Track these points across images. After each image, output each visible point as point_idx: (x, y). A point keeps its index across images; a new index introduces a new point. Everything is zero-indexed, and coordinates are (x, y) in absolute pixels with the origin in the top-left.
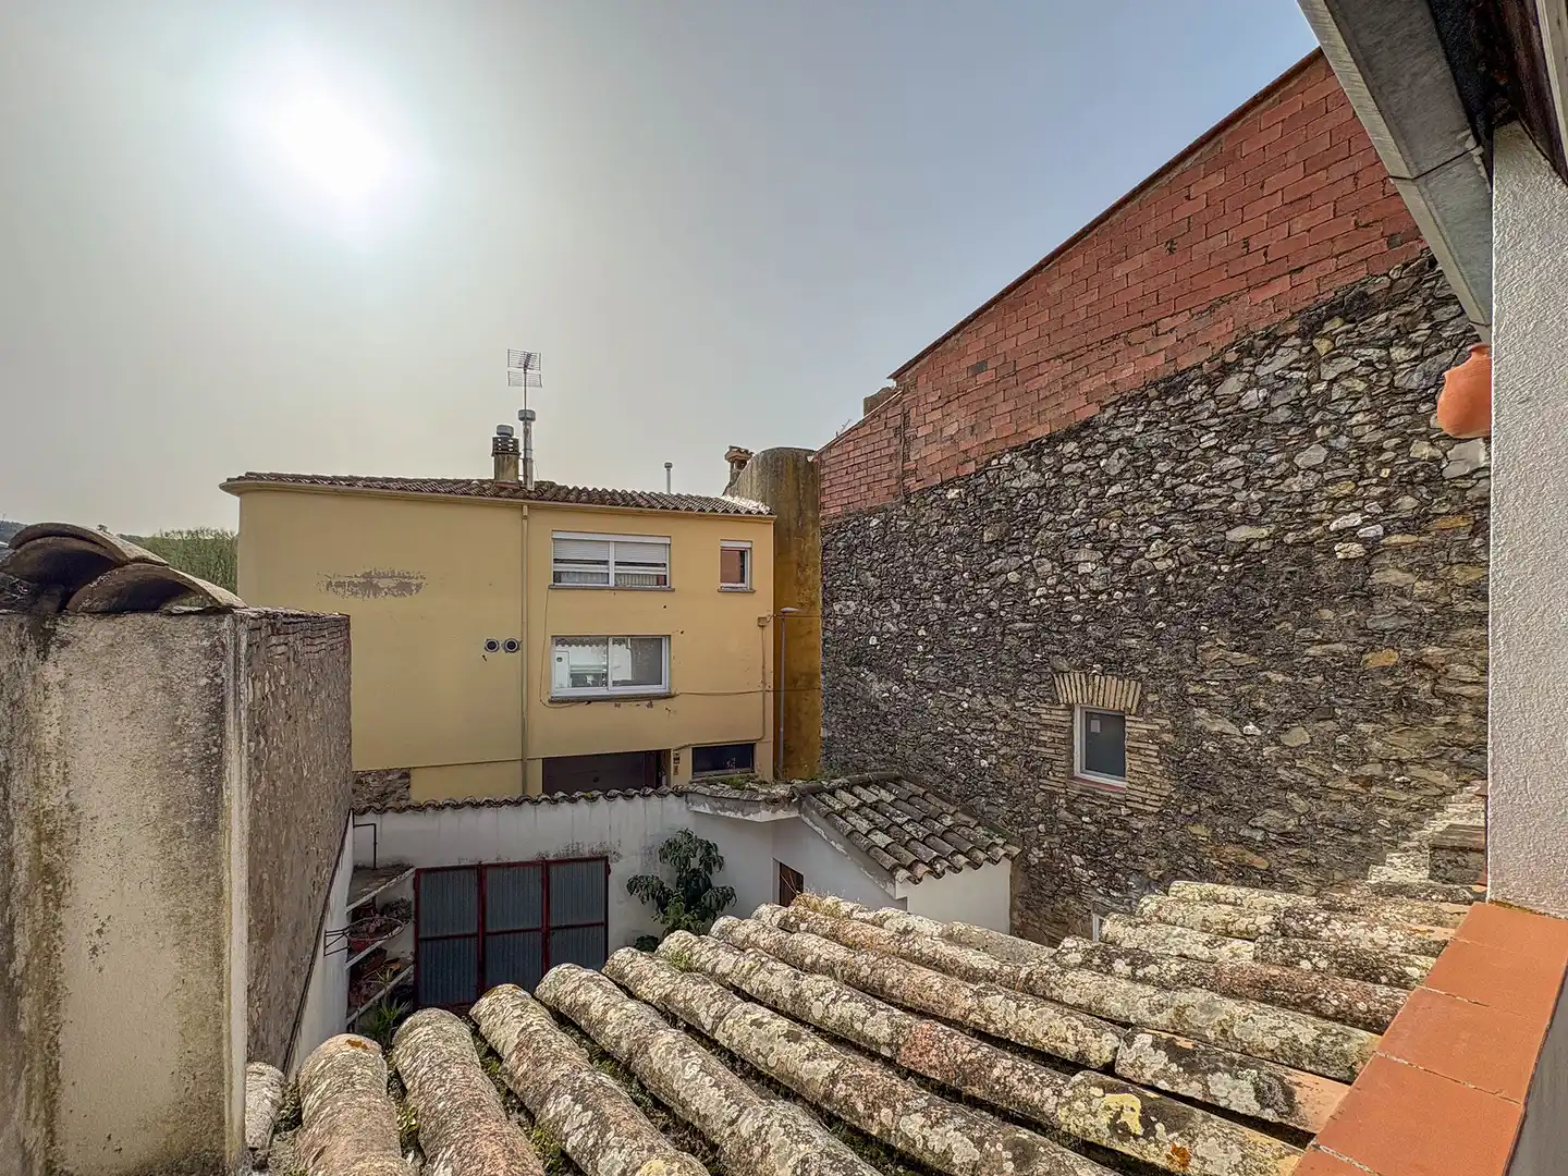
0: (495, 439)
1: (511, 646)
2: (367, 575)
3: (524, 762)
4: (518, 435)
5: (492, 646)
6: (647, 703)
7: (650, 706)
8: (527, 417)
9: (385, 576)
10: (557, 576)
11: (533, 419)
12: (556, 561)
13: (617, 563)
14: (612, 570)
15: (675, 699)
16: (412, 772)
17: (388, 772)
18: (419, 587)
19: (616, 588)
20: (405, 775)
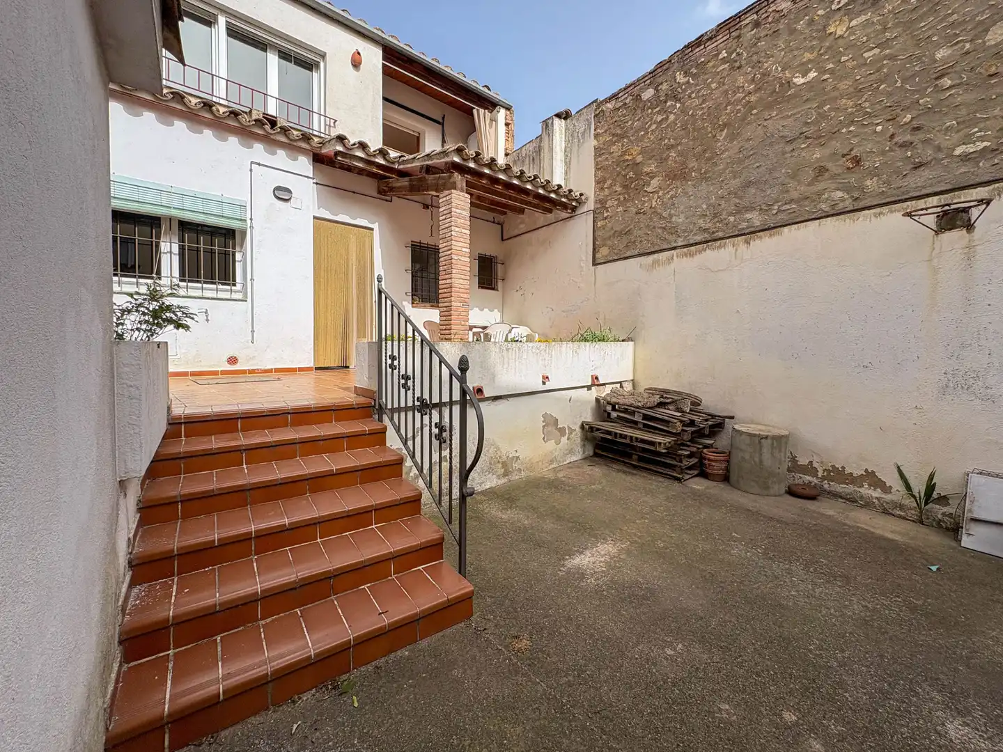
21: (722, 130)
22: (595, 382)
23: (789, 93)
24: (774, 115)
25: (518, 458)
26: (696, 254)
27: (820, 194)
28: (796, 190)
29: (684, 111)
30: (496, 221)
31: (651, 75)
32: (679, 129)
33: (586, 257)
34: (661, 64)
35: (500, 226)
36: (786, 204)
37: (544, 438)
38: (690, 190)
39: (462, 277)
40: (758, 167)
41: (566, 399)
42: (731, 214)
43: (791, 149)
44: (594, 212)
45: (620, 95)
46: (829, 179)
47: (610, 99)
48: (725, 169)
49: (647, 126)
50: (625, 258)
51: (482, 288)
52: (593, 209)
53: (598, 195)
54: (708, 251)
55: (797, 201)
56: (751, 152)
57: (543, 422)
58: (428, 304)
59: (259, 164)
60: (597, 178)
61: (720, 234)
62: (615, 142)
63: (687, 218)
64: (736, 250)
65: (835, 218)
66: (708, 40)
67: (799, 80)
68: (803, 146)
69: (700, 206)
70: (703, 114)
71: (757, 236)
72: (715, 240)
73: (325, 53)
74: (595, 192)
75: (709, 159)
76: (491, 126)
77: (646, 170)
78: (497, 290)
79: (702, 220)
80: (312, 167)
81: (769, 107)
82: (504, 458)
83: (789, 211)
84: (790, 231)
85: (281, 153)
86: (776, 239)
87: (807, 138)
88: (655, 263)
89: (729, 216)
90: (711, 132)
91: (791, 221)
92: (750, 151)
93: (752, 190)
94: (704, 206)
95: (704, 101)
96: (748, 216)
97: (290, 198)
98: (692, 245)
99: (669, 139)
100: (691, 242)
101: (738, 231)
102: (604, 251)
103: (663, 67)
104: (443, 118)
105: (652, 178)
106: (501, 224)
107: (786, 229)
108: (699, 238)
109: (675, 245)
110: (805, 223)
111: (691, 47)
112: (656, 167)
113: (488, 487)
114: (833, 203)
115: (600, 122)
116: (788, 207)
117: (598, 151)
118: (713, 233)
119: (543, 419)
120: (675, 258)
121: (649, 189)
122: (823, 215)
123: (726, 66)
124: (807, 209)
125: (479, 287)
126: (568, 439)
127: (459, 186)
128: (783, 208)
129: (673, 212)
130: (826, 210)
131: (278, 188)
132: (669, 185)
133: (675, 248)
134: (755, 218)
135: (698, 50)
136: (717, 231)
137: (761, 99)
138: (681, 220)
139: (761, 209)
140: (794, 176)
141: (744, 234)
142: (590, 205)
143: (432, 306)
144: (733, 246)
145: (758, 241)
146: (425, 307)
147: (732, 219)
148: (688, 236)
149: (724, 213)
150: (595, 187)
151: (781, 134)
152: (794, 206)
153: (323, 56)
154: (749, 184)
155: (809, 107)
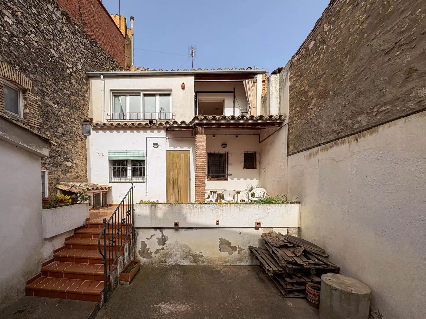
21: (346, 57)
22: (258, 226)
23: (389, 11)
24: (378, 34)
25: (202, 256)
26: (329, 149)
27: (408, 94)
28: (391, 93)
29: (327, 50)
30: (255, 134)
31: (313, 32)
32: (325, 63)
33: (285, 152)
34: (318, 23)
35: (258, 136)
36: (382, 106)
37: (220, 250)
38: (329, 104)
39: (202, 171)
40: (366, 79)
41: (238, 233)
42: (349, 119)
43: (389, 58)
44: (289, 124)
45: (300, 51)
46: (417, 78)
47: (296, 55)
48: (346, 86)
49: (310, 66)
50: (299, 152)
51: (247, 168)
52: (288, 123)
53: (291, 114)
54: (335, 147)
55: (390, 103)
56: (363, 68)
57: (220, 242)
58: (215, 179)
59: (149, 137)
60: (290, 104)
61: (343, 134)
62: (298, 80)
63: (326, 124)
64: (350, 146)
65: (419, 114)
68: (398, 53)
69: (332, 115)
70: (336, 48)
71: (362, 134)
72: (339, 138)
73: (172, 89)
74: (289, 112)
75: (339, 80)
76: (253, 86)
77: (309, 95)
78: (256, 169)
79: (333, 125)
80: (165, 133)
81: (375, 27)
82: (194, 254)
83: (385, 112)
84: (383, 129)
85: (156, 131)
87: (401, 46)
88: (311, 155)
89: (348, 120)
90: (340, 60)
91: (386, 120)
92: (361, 68)
93: (362, 98)
94: (335, 115)
95: (337, 39)
96: (359, 119)
97: (158, 147)
98: (328, 142)
99: (320, 71)
100: (328, 140)
101: (353, 131)
102: (291, 147)
103: (319, 23)
104: (234, 89)
105: (312, 99)
106: (259, 135)
107: (381, 128)
108: (332, 137)
109: (320, 143)
110: (394, 121)
111: (332, 3)
112: (314, 92)
113: (185, 264)
114: (419, 100)
115: (292, 70)
116: (384, 108)
117: (291, 88)
118: (339, 133)
119: (219, 241)
120: (319, 152)
121: (310, 107)
122: (410, 112)
123: (350, 7)
124: (397, 108)
125: (244, 168)
126: (239, 253)
127: (200, 132)
128: (380, 110)
129: (320, 120)
130: (412, 107)
131: (154, 144)
132: (319, 103)
133: (319, 145)
134: (363, 120)
135: (335, 3)
136: (341, 132)
137: (370, 24)
138: (323, 126)
139: (367, 113)
140: (389, 82)
141: (355, 134)
142: (287, 121)
143: (218, 179)
144: (348, 143)
145: (362, 138)
146: (214, 180)
147: (349, 122)
148: (327, 136)
149: (345, 118)
150: (289, 110)
151: (383, 48)
152: (388, 107)
153: (171, 90)
154: (359, 94)
155: (403, 17)
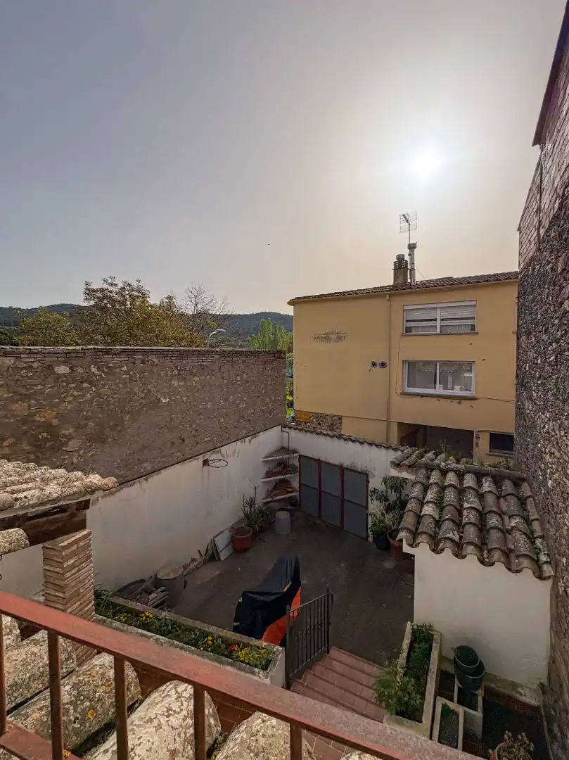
0: (395, 263)
1: (383, 365)
2: (327, 334)
3: (389, 423)
4: (407, 258)
5: (374, 364)
6: (458, 401)
7: (459, 403)
8: (412, 247)
9: (332, 333)
10: (409, 329)
11: (415, 248)
12: (407, 321)
13: (442, 320)
14: (438, 323)
15: (477, 401)
16: (343, 418)
17: (334, 416)
18: (345, 337)
19: (441, 334)
20: (340, 418)
21: (127, 415)
23: (160, 404)
24: (153, 413)
26: (116, 493)
27: (173, 454)
28: (165, 452)
29: (99, 395)
31: (65, 355)
32: (95, 407)
38: (107, 450)
40: (148, 439)
42: (135, 465)
48: (130, 438)
54: (124, 489)
56: (144, 431)
62: (18, 400)
63: (106, 470)
66: (115, 354)
67: (164, 401)
69: (115, 461)
70: (115, 401)
75: (120, 431)
77: (63, 432)
79: (117, 470)
83: (163, 462)
86: (159, 475)
87: (167, 428)
90: (120, 414)
91: (164, 467)
94: (119, 461)
95: (115, 394)
96: (144, 465)
99: (87, 412)
101: (141, 474)
103: (77, 354)
105: (71, 439)
112: (75, 431)
118: (126, 477)
120: (100, 498)
121: (68, 449)
123: (127, 376)
130: (176, 460)
132: (90, 446)
135: (107, 356)
136: (129, 476)
140: (163, 445)
141: (144, 476)
144: (139, 484)
147: (136, 467)
151: (158, 424)
152: (164, 459)
154: (144, 448)
